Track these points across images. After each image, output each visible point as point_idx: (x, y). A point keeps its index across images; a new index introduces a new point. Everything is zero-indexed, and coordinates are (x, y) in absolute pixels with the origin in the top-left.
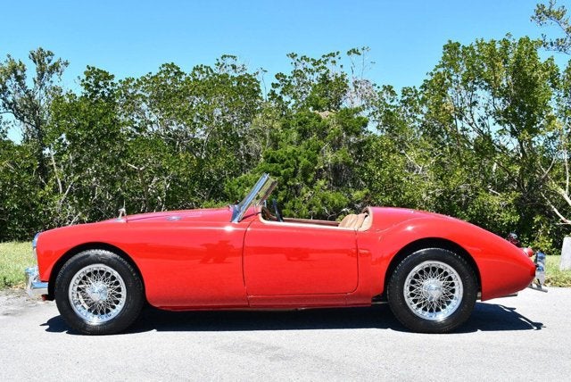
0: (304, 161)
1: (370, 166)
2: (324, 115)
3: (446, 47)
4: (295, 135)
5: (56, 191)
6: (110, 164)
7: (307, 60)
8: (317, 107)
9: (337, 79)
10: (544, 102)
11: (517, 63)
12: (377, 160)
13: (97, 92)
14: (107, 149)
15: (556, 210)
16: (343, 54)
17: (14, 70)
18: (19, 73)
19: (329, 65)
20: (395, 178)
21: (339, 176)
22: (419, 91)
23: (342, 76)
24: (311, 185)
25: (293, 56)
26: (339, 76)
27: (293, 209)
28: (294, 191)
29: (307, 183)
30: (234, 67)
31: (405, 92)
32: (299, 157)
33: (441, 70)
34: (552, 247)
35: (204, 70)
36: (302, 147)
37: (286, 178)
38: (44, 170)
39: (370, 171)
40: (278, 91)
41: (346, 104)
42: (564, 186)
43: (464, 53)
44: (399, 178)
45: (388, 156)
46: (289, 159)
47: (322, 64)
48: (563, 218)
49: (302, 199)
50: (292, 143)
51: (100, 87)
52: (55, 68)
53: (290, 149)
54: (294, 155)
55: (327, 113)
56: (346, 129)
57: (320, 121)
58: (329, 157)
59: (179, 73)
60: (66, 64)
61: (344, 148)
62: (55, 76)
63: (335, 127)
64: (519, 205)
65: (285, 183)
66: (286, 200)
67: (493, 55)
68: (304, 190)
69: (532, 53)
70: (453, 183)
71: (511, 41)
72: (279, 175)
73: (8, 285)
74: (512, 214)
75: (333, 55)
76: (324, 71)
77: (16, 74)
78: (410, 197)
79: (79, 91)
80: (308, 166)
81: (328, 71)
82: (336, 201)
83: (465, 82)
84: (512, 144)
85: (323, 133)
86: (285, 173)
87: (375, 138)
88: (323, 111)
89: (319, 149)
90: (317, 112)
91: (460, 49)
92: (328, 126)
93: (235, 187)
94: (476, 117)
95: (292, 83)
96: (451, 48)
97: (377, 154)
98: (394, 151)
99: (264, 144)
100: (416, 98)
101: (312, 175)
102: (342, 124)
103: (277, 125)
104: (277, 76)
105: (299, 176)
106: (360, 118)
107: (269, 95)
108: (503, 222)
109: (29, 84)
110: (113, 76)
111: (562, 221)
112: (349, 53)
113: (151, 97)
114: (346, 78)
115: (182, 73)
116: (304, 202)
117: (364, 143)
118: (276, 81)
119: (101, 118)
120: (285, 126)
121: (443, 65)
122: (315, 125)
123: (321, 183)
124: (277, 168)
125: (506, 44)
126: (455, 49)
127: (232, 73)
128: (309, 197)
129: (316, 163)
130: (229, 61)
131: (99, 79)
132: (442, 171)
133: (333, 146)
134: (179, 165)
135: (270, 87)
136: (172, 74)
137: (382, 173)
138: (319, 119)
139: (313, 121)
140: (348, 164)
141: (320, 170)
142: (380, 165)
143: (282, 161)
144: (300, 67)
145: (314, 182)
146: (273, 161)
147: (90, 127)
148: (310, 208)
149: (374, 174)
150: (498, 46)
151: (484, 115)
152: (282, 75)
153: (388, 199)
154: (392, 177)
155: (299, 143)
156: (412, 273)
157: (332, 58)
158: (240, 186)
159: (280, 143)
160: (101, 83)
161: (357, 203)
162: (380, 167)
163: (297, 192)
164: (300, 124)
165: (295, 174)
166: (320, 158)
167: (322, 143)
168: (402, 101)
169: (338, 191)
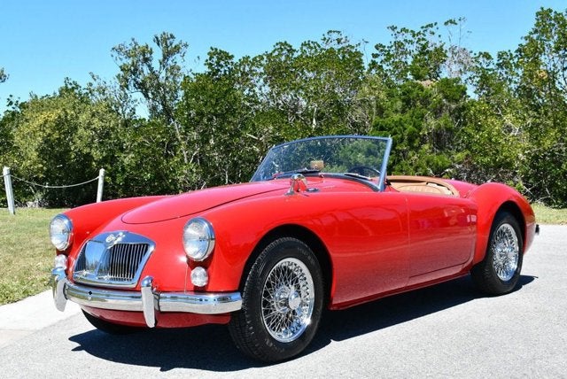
0: (410, 128)
1: (469, 130)
2: (426, 84)
3: (538, 14)
4: (399, 104)
7: (407, 31)
8: (418, 77)
9: (436, 50)
12: (476, 124)
13: (219, 70)
18: (148, 56)
19: (428, 37)
20: (493, 140)
21: (441, 140)
22: (514, 54)
23: (441, 47)
24: (417, 149)
25: (393, 28)
26: (438, 46)
27: (401, 172)
28: (401, 154)
29: (412, 148)
30: (339, 41)
31: (500, 56)
32: (406, 125)
33: (535, 36)
35: (312, 45)
36: (407, 115)
37: (395, 144)
39: (470, 134)
40: (378, 60)
43: (556, 19)
44: (496, 140)
45: (486, 119)
46: (397, 126)
47: (421, 36)
49: (409, 162)
50: (396, 111)
51: (222, 66)
52: (177, 49)
53: (397, 117)
54: (400, 123)
55: (428, 82)
56: (446, 97)
57: (422, 91)
58: (432, 123)
59: (291, 51)
60: (186, 45)
61: (446, 114)
62: (177, 57)
63: (437, 97)
65: (394, 148)
66: (394, 163)
68: (410, 154)
70: (547, 143)
75: (431, 26)
76: (423, 42)
77: (144, 55)
78: (506, 157)
79: (204, 70)
80: (414, 132)
81: (427, 43)
82: (440, 163)
83: (558, 49)
85: (425, 101)
86: (393, 139)
87: (474, 101)
88: (425, 80)
89: (423, 116)
90: (419, 81)
91: (552, 15)
92: (431, 95)
93: (349, 153)
95: (391, 53)
96: (544, 15)
97: (476, 118)
98: (492, 114)
99: (371, 113)
100: (511, 62)
101: (417, 141)
102: (443, 92)
104: (377, 47)
105: (405, 142)
106: (459, 87)
107: (370, 65)
109: (156, 65)
110: (232, 56)
112: (446, 23)
114: (444, 48)
115: (294, 51)
116: (411, 165)
117: (464, 108)
118: (376, 52)
120: (390, 95)
121: (536, 31)
122: (418, 94)
123: (426, 147)
124: (385, 135)
126: (548, 15)
127: (337, 47)
128: (415, 160)
129: (420, 130)
130: (335, 36)
131: (221, 59)
132: (535, 132)
133: (436, 113)
134: (296, 135)
135: (371, 58)
136: (285, 52)
137: (481, 136)
138: (422, 89)
139: (416, 91)
140: (449, 130)
141: (425, 135)
142: (478, 129)
143: (390, 129)
144: (401, 38)
145: (419, 147)
146: (382, 129)
147: (216, 105)
148: (416, 170)
149: (473, 137)
152: (381, 45)
155: (403, 112)
157: (430, 29)
158: (352, 152)
159: (385, 112)
160: (222, 63)
161: (459, 163)
162: (479, 130)
163: (404, 155)
164: (404, 94)
165: (402, 140)
166: (424, 125)
167: (425, 110)
168: (497, 64)
169: (441, 153)
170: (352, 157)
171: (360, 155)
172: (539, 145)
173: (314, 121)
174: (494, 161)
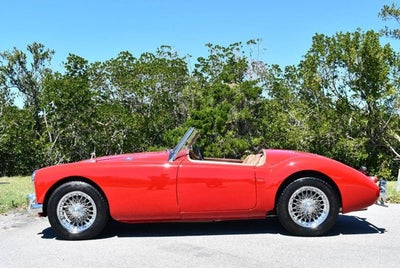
0: (218, 118)
1: (264, 121)
2: (232, 86)
3: (314, 38)
4: (212, 100)
5: (47, 141)
6: (84, 121)
7: (220, 48)
8: (227, 81)
9: (240, 61)
10: (384, 75)
11: (365, 48)
12: (269, 117)
13: (75, 72)
14: (82, 111)
15: (393, 150)
16: (244, 44)
17: (18, 57)
19: (234, 51)
20: (282, 129)
21: (243, 128)
22: (297, 68)
23: (244, 59)
24: (223, 135)
25: (210, 45)
26: (242, 58)
27: (211, 151)
28: (211, 139)
29: (220, 133)
30: (169, 54)
31: (287, 70)
32: (215, 116)
33: (312, 54)
34: (391, 176)
35: (149, 56)
36: (217, 108)
37: (206, 130)
38: (39, 126)
39: (264, 124)
40: (199, 70)
41: (246, 78)
44: (284, 129)
45: (276, 114)
46: (208, 116)
47: (230, 51)
48: (399, 155)
49: (217, 144)
50: (210, 105)
51: (78, 69)
52: (45, 55)
53: (208, 110)
54: (211, 114)
55: (234, 84)
56: (247, 95)
58: (236, 115)
59: (132, 59)
60: (53, 52)
61: (246, 108)
62: (46, 62)
63: (239, 94)
64: (368, 146)
65: (205, 133)
66: (206, 145)
67: (348, 42)
68: (218, 138)
69: (375, 42)
70: (321, 132)
71: (361, 33)
72: (201, 128)
73: (15, 206)
74: (363, 153)
75: (237, 44)
76: (231, 56)
77: (19, 60)
78: (291, 142)
79: (63, 71)
80: (221, 121)
81: (234, 56)
82: (241, 145)
83: (329, 62)
84: (362, 104)
85: (231, 98)
86: (205, 126)
87: (267, 102)
88: (231, 83)
89: (228, 110)
90: (227, 84)
91: (325, 38)
92: (235, 94)
93: (171, 137)
94: (337, 86)
95: (209, 64)
96: (318, 39)
97: (269, 112)
98: (280, 111)
99: (190, 106)
100: (295, 73)
101: (224, 128)
102: (244, 92)
103: (199, 93)
104: (199, 60)
105: (215, 129)
106: (256, 88)
107: (193, 72)
108: (357, 158)
109: (29, 67)
110: (87, 61)
111: (398, 157)
112: (248, 43)
113: (113, 75)
114: (246, 60)
115: (134, 58)
116: (219, 146)
117: (260, 105)
118: (198, 63)
119: (78, 90)
120: (205, 94)
121: (313, 51)
122: (225, 93)
123: (231, 133)
124: (199, 123)
125: (357, 35)
126: (321, 39)
127: (168, 58)
128: (222, 143)
129: (226, 119)
130: (166, 50)
131: (77, 63)
132: (314, 124)
133: (238, 107)
134: (132, 122)
136: (127, 59)
137: (273, 126)
138: (228, 89)
139: (224, 90)
140: (248, 120)
141: (230, 124)
142: (271, 120)
143: (203, 118)
144: (215, 53)
145: (225, 133)
146: (197, 118)
147: (70, 97)
148: (223, 150)
149: (267, 127)
150: (352, 37)
151: (343, 85)
152: (202, 58)
153: (277, 144)
154: (279, 129)
155: (215, 105)
156: (294, 195)
157: (236, 47)
158: (174, 135)
159: (201, 105)
160: (78, 66)
161: (256, 146)
163: (213, 139)
164: (215, 92)
165: (212, 127)
166: (229, 116)
167: (231, 105)
168: (285, 76)
169: (242, 138)
172: (316, 133)
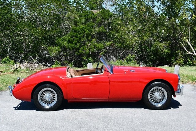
0: (87, 31)
4: (83, 20)
8: (92, 9)
10: (180, 7)
12: (116, 29)
14: (9, 26)
15: (185, 48)
20: (123, 36)
21: (101, 37)
24: (90, 41)
27: (83, 50)
28: (83, 43)
29: (88, 40)
32: (85, 30)
34: (183, 62)
36: (86, 25)
39: (113, 34)
42: (188, 39)
44: (124, 37)
45: (120, 27)
46: (81, 31)
48: (188, 51)
49: (86, 46)
50: (82, 23)
53: (82, 26)
54: (83, 29)
55: (96, 11)
58: (97, 29)
61: (103, 26)
63: (99, 18)
65: (80, 40)
66: (80, 47)
68: (87, 43)
70: (145, 38)
72: (77, 37)
74: (168, 50)
78: (128, 44)
80: (89, 33)
82: (100, 47)
85: (94, 19)
86: (80, 36)
88: (95, 9)
89: (92, 27)
92: (97, 17)
93: (61, 42)
97: (116, 27)
101: (90, 37)
102: (102, 16)
103: (76, 16)
105: (85, 37)
108: (165, 53)
111: (187, 53)
116: (87, 47)
117: (111, 23)
119: (6, 15)
123: (94, 40)
124: (76, 34)
128: (89, 46)
129: (92, 32)
133: (99, 25)
138: (93, 14)
139: (91, 15)
140: (104, 32)
143: (79, 32)
146: (75, 31)
147: (2, 18)
148: (89, 50)
149: (115, 35)
151: (158, 11)
154: (121, 36)
155: (85, 24)
158: (62, 41)
159: (78, 23)
161: (108, 47)
162: (117, 32)
163: (84, 43)
164: (85, 16)
165: (83, 36)
166: (93, 30)
167: (94, 24)
168: (127, 3)
169: (100, 43)
170: (62, 43)
171: (65, 42)
172: (142, 39)
173: (48, 25)
174: (123, 45)
